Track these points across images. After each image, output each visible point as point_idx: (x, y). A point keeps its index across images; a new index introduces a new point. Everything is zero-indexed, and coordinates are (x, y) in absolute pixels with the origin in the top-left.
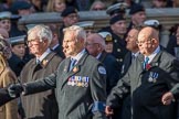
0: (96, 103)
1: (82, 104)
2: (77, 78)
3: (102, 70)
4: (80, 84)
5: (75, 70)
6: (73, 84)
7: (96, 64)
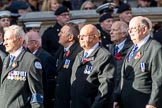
0: (34, 95)
1: (21, 96)
2: (15, 73)
3: (38, 65)
4: (18, 78)
5: (14, 65)
6: (12, 78)
7: (32, 60)
